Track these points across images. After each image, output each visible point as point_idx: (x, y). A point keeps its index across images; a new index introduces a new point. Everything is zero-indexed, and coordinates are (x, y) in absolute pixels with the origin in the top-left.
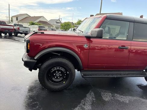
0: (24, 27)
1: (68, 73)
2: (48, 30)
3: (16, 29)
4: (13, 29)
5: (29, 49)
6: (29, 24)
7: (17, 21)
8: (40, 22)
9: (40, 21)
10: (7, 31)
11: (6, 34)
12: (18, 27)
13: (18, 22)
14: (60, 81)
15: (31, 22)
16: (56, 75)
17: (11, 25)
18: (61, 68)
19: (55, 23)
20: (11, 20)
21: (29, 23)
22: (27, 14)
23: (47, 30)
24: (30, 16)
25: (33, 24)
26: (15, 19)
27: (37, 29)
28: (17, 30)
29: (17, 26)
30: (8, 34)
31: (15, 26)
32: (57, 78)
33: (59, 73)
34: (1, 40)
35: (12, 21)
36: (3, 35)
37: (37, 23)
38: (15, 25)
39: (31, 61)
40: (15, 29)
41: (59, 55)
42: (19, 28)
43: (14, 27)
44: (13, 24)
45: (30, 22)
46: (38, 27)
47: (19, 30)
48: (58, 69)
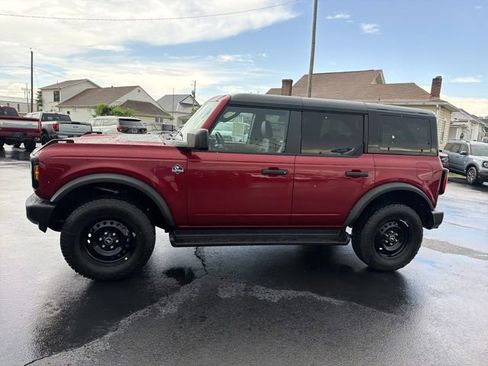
0: (73, 123)
1: (134, 235)
2: (149, 128)
3: (47, 128)
4: (37, 131)
5: (37, 178)
6: (93, 112)
7: (57, 104)
8: (129, 103)
9: (128, 101)
10: (18, 134)
11: (17, 146)
12: (55, 122)
13: (60, 107)
14: (116, 257)
15: (100, 104)
16: (103, 240)
17: (34, 117)
18: (116, 223)
19: (178, 108)
20: (38, 101)
21: (95, 108)
22: (88, 81)
23: (145, 130)
24: (99, 88)
25: (106, 111)
26: (49, 97)
27: (115, 127)
28: (52, 132)
29: (54, 120)
30: (22, 146)
31: (47, 120)
32: (108, 248)
33: (112, 237)
34: (3, 162)
35: (40, 102)
36: (8, 148)
37: (118, 109)
38: (45, 117)
39: (44, 206)
40: (44, 130)
41: (116, 192)
42: (55, 126)
43: (43, 123)
44: (38, 115)
45: (98, 105)
46: (118, 122)
47: (57, 130)
48: (108, 225)
